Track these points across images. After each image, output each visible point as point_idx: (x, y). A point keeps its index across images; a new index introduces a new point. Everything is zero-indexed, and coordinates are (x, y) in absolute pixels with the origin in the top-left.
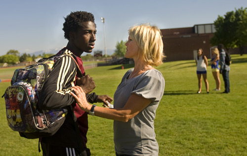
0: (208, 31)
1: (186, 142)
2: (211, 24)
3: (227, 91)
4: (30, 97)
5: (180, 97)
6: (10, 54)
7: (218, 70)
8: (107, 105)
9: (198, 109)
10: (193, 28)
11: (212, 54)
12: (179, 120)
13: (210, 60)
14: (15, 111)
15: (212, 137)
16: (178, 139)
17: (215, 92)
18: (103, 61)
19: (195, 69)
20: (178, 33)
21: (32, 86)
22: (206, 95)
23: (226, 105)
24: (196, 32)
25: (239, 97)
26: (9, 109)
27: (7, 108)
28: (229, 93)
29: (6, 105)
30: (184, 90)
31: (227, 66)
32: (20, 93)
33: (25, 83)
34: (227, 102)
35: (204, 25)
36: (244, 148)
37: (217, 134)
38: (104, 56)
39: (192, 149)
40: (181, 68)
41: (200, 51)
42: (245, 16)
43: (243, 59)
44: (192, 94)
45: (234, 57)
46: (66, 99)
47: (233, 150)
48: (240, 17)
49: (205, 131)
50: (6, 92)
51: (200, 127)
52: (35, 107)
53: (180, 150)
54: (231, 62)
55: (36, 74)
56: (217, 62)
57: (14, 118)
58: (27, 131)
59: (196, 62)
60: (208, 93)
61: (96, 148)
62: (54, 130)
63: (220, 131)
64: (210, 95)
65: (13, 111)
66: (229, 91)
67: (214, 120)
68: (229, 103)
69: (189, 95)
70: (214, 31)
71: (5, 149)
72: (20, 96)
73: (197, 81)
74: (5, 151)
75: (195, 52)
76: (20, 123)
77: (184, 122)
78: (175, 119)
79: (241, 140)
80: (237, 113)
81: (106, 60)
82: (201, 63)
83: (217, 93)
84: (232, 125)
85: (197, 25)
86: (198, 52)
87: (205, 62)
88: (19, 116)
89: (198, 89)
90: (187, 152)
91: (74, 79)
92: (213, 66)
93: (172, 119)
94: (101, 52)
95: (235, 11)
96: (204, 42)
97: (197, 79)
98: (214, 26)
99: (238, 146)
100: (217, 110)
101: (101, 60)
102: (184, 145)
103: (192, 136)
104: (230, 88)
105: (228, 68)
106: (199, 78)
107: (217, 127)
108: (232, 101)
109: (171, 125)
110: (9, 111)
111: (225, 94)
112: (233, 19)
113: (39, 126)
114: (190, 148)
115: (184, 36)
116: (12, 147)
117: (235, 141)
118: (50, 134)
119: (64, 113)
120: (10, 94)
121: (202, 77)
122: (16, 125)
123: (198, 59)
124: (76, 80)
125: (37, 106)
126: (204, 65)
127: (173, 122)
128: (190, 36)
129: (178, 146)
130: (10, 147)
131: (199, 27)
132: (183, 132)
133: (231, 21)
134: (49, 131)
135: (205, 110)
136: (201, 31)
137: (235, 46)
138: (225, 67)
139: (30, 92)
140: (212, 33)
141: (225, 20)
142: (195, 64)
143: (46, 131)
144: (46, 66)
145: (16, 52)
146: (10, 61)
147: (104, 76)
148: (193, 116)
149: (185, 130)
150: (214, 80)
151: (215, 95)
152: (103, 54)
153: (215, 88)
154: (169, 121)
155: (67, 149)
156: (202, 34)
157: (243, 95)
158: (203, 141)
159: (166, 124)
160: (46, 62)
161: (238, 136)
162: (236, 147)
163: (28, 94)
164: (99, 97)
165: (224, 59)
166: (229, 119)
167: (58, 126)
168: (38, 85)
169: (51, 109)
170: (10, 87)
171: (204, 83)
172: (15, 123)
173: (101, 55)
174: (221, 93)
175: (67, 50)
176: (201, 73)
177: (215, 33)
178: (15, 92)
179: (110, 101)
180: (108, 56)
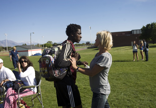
0: (138, 33)
1: (128, 83)
2: (140, 30)
3: (147, 60)
4: (52, 62)
5: (125, 63)
6: (48, 43)
7: (142, 51)
8: (86, 66)
9: (133, 68)
10: (131, 31)
11: (140, 44)
12: (125, 73)
13: (139, 46)
14: (45, 68)
15: (140, 81)
16: (124, 82)
17: (141, 61)
18: (90, 46)
19: (132, 50)
20: (124, 34)
21: (52, 57)
22: (137, 62)
23: (146, 66)
24: (133, 33)
25: (152, 63)
26: (41, 67)
27: (40, 67)
28: (148, 61)
29: (40, 66)
30: (127, 59)
31: (147, 49)
32: (47, 60)
33: (50, 56)
34: (147, 65)
35: (136, 30)
36: (155, 86)
37: (142, 80)
38: (91, 44)
39: (131, 86)
40: (126, 50)
41: (135, 42)
42: (155, 26)
43: (154, 46)
44: (130, 61)
45: (150, 45)
46: (68, 63)
47: (150, 87)
48: (153, 26)
49: (136, 78)
50: (40, 60)
51: (134, 76)
52: (54, 66)
53: (125, 87)
54: (149, 47)
55: (54, 52)
56: (142, 47)
57: (44, 72)
58: (50, 78)
59: (133, 47)
60: (138, 61)
61: (87, 86)
62: (62, 77)
63: (144, 79)
64: (139, 62)
65: (43, 68)
66: (148, 60)
67: (141, 73)
68: (148, 66)
69: (129, 62)
70: (141, 33)
71: (46, 85)
72: (47, 62)
73: (133, 56)
74: (46, 86)
75: (132, 43)
76: (47, 74)
77: (127, 74)
78: (123, 72)
79: (153, 83)
80: (152, 70)
81: (91, 46)
82: (135, 47)
83: (142, 61)
84: (149, 76)
85: (133, 30)
86: (134, 42)
87: (137, 47)
88: (46, 71)
89: (133, 59)
90: (128, 88)
91: (71, 54)
92: (141, 49)
93: (121, 73)
94: (89, 42)
95: (151, 24)
96: (136, 38)
97: (133, 55)
98: (141, 31)
99: (152, 85)
100: (142, 69)
101: (89, 46)
102: (127, 85)
103: (130, 80)
104: (148, 59)
105: (148, 49)
106: (134, 54)
107: (142, 77)
108: (149, 65)
109: (121, 75)
110: (41, 68)
111: (146, 62)
112: (149, 27)
113: (55, 75)
114: (130, 86)
115: (127, 35)
116: (49, 84)
117: (150, 83)
118: (60, 79)
119: (66, 69)
120: (42, 60)
121: (135, 54)
122: (45, 75)
123: (134, 46)
124: (72, 54)
125: (55, 66)
126: (136, 48)
127: (122, 74)
128: (129, 35)
129: (124, 85)
130: (48, 84)
131: (134, 31)
132: (126, 79)
133: (149, 28)
134: (60, 78)
135: (137, 69)
136: (135, 33)
137: (151, 40)
138: (146, 49)
139: (52, 60)
140: (140, 34)
141: (146, 28)
142: (132, 48)
143: (58, 78)
144: (59, 48)
145: (51, 42)
146: (49, 46)
147: (90, 53)
148: (131, 71)
149: (127, 78)
150: (141, 55)
151: (141, 62)
152: (90, 43)
153: (141, 59)
154: (120, 73)
155: (67, 86)
156: (135, 34)
157: (154, 62)
158: (135, 83)
159: (119, 75)
160: (59, 46)
161: (152, 81)
162: (151, 86)
163: (51, 61)
164: (82, 62)
165: (146, 45)
166: (148, 73)
167: (64, 76)
168: (55, 57)
169: (61, 68)
170: (42, 58)
171: (136, 57)
172: (44, 74)
173: (89, 44)
174: (144, 61)
175: (68, 41)
176: (135, 52)
177: (141, 34)
178: (45, 59)
179: (87, 64)
180: (92, 44)
